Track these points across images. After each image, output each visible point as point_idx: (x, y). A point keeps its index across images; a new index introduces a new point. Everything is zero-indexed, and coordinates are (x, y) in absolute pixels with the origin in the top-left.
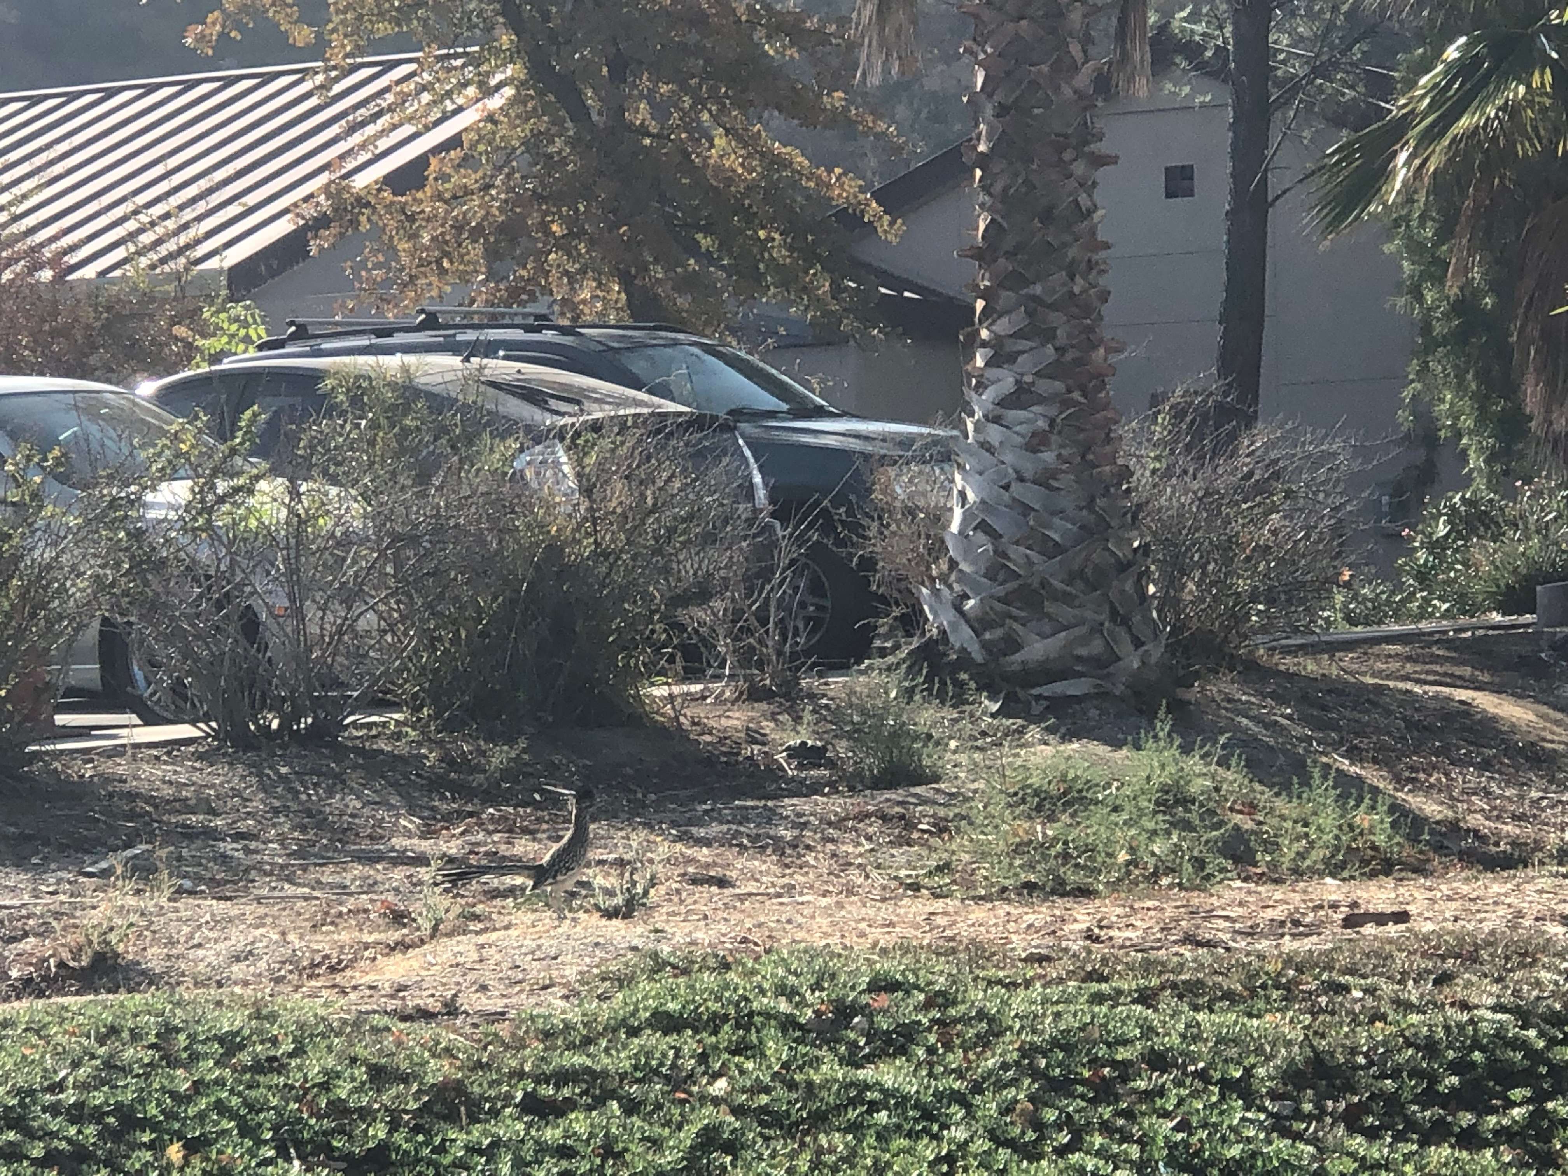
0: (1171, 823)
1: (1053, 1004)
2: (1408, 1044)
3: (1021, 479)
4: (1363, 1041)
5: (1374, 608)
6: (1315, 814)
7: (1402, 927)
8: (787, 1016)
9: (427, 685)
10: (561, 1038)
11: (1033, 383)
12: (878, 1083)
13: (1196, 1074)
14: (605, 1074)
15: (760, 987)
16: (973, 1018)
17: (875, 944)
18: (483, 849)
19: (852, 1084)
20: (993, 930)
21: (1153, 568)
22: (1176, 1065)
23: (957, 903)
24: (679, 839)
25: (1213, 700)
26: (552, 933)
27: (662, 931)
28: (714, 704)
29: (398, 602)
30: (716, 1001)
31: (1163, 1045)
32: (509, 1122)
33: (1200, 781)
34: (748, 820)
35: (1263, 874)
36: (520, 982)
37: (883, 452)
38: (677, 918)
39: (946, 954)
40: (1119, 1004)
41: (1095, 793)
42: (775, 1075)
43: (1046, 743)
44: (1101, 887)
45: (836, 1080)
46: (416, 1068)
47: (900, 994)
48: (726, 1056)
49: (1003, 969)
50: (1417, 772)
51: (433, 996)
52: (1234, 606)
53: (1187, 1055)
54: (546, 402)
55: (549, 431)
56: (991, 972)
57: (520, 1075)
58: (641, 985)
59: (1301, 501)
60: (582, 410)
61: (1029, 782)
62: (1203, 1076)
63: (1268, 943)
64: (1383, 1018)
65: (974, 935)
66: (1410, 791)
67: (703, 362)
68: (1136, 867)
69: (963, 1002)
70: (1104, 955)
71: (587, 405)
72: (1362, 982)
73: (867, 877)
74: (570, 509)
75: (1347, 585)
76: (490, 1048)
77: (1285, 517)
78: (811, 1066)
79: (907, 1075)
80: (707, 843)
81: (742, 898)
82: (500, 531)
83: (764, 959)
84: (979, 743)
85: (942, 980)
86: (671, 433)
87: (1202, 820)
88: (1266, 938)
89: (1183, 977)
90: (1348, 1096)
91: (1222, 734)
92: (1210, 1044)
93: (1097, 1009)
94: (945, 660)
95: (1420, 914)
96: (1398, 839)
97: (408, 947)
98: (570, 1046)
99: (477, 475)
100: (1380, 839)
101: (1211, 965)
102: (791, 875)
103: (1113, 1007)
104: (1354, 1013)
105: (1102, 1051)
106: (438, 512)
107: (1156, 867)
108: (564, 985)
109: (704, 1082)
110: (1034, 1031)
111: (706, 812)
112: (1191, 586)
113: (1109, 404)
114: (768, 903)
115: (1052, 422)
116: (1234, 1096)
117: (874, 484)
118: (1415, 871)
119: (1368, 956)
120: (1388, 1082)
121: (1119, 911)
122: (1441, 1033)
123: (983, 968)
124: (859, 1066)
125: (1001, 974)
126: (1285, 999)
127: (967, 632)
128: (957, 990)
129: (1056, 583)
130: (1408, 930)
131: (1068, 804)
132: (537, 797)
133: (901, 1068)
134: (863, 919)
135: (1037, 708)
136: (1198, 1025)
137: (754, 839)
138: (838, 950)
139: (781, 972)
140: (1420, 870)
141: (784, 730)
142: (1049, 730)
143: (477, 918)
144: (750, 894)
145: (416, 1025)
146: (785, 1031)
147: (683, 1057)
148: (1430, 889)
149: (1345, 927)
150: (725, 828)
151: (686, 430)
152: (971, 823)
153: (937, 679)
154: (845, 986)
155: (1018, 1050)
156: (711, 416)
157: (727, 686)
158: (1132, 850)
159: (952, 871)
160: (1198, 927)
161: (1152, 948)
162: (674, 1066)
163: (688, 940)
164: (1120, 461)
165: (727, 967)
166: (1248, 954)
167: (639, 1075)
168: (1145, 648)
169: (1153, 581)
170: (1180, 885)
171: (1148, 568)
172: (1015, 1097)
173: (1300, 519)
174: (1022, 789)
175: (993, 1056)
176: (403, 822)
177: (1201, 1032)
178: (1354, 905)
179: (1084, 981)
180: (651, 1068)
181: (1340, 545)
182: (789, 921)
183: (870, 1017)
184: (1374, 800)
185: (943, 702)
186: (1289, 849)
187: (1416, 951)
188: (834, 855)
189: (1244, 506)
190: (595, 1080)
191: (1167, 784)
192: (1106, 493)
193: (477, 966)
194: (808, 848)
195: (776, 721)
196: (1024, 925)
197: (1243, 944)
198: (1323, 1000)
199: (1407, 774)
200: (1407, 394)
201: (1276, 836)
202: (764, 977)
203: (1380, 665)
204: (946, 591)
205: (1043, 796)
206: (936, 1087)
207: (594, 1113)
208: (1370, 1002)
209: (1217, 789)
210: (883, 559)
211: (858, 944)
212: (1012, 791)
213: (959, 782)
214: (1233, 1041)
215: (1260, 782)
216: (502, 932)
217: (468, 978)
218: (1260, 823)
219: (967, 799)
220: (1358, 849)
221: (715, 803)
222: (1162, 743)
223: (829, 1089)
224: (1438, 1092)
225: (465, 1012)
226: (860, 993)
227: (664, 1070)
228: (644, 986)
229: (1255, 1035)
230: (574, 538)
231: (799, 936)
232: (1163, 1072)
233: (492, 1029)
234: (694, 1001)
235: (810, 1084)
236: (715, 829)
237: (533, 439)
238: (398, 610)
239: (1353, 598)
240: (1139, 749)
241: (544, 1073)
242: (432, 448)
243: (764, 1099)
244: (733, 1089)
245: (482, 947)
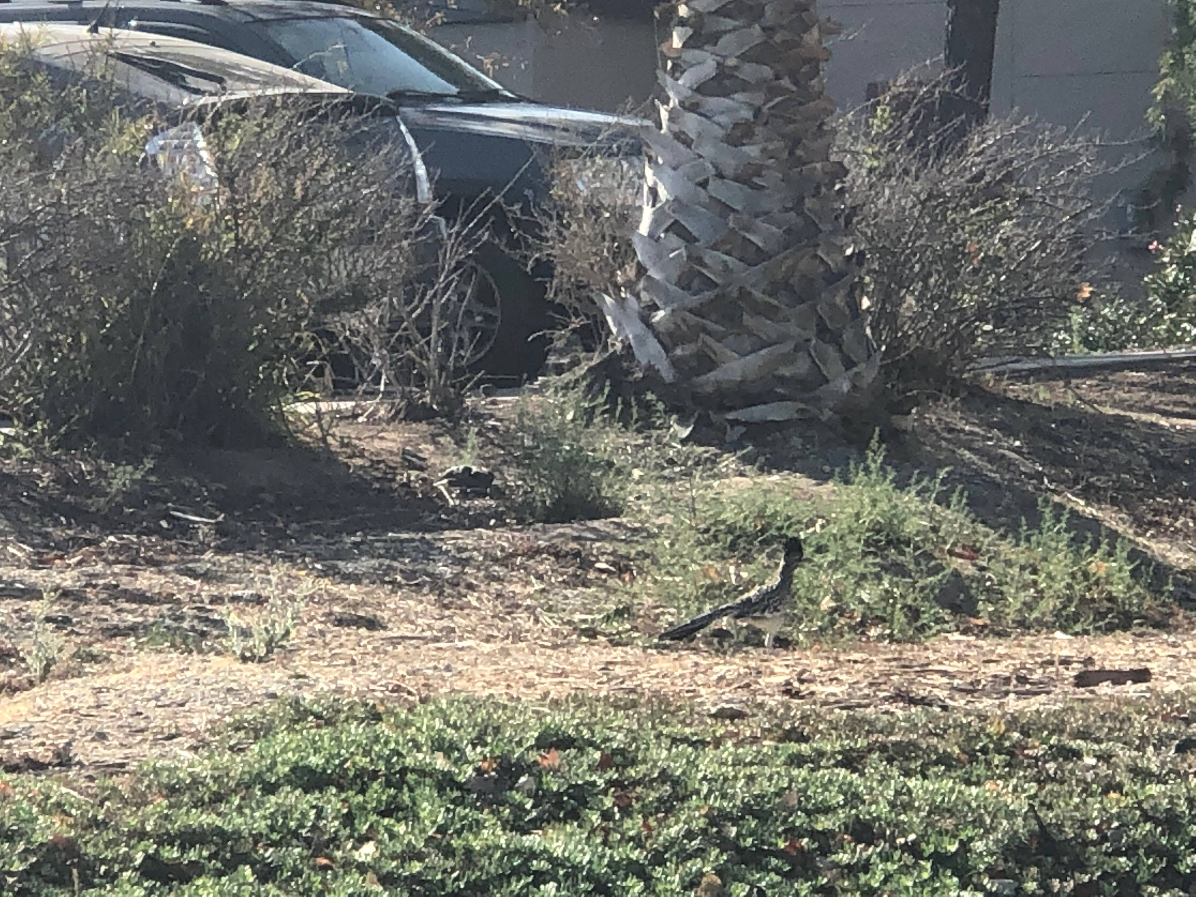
0: (883, 567)
1: (746, 765)
2: (1146, 817)
3: (720, 176)
4: (1095, 814)
5: (1116, 331)
6: (1045, 559)
7: (1143, 686)
8: (444, 774)
9: (42, 396)
10: (188, 794)
11: (736, 68)
12: (545, 851)
13: (905, 847)
14: (237, 835)
15: (413, 740)
16: (654, 780)
17: (546, 695)
18: (101, 582)
19: (517, 852)
20: (679, 682)
21: (867, 279)
22: (883, 836)
23: (639, 652)
24: (323, 574)
25: (932, 430)
26: (179, 677)
27: (304, 677)
28: (367, 423)
29: (11, 302)
30: (364, 756)
31: (870, 814)
32: (127, 887)
33: (915, 519)
34: (402, 554)
35: (985, 626)
36: (142, 731)
37: (565, 142)
38: (321, 663)
39: (626, 708)
40: (819, 767)
41: (798, 531)
42: (429, 840)
43: (742, 474)
44: (801, 637)
45: (498, 847)
46: (23, 825)
47: (573, 752)
48: (374, 818)
49: (690, 725)
50: (1162, 514)
51: (43, 744)
52: (959, 323)
53: (896, 825)
54: (183, 79)
55: (186, 112)
56: (677, 729)
57: (142, 835)
58: (280, 736)
59: (1038, 207)
60: (224, 89)
61: (723, 517)
62: (913, 849)
63: (990, 701)
64: (1119, 787)
65: (657, 687)
66: (1153, 536)
67: (362, 37)
68: (841, 615)
69: (644, 761)
70: (803, 712)
71: (229, 83)
72: (1096, 747)
73: (537, 621)
74: (208, 200)
75: (1087, 303)
76: (107, 803)
77: (1018, 225)
78: (470, 829)
79: (579, 842)
80: (354, 579)
81: (394, 642)
82: (129, 223)
83: (419, 709)
84: (666, 472)
85: (620, 736)
86: (325, 116)
87: (918, 564)
88: (988, 696)
89: (893, 738)
90: (1077, 875)
91: (941, 467)
92: (923, 814)
93: (795, 772)
94: (631, 378)
95: (1163, 673)
96: (1138, 589)
97: (15, 690)
98: (198, 804)
99: (104, 160)
100: (1118, 590)
101: (925, 725)
102: (450, 617)
103: (812, 770)
104: (1085, 781)
105: (800, 820)
106: (59, 199)
107: (864, 616)
108: (193, 735)
109: (349, 846)
110: (724, 796)
111: (356, 545)
112: (910, 300)
113: (821, 93)
114: (424, 648)
115: (758, 112)
116: (949, 873)
117: (553, 177)
118: (1157, 625)
119: (1103, 718)
120: (1123, 859)
121: (823, 663)
122: (1183, 807)
123: (667, 724)
124: (525, 832)
125: (688, 731)
126: (1008, 765)
127: (654, 346)
128: (638, 748)
129: (757, 294)
130: (1149, 690)
131: (766, 543)
132: (164, 524)
133: (572, 834)
134: (532, 668)
135: (733, 434)
136: (910, 792)
137: (409, 575)
138: (504, 701)
139: (438, 724)
140: (1161, 625)
141: (444, 454)
142: (746, 460)
143: (93, 658)
144: (404, 638)
145: (23, 776)
146: (441, 790)
147: (326, 818)
148: (1174, 645)
149: (1077, 685)
150: (375, 562)
151: (343, 112)
152: (655, 562)
153: (620, 400)
154: (510, 741)
155: (706, 816)
156: (371, 98)
157: (382, 403)
158: (838, 596)
159: (633, 616)
160: (911, 682)
161: (859, 706)
162: (314, 828)
163: (333, 687)
164: (833, 158)
165: (377, 717)
166: (967, 714)
167: (275, 836)
168: (855, 369)
169: (867, 294)
170: (891, 636)
171: (862, 279)
172: (700, 869)
173: (1034, 230)
174: (715, 524)
175: (677, 823)
176: (11, 549)
177: (912, 800)
178: (1089, 661)
179: (781, 740)
180: (289, 829)
181: (1080, 257)
182: (448, 668)
183: (538, 777)
184: (1112, 546)
185: (625, 426)
186: (1015, 598)
187: (1157, 713)
188: (499, 596)
189: (973, 211)
190: (225, 843)
191: (879, 522)
192: (816, 194)
193: (94, 712)
194: (470, 587)
195: (435, 443)
196: (715, 677)
197: (962, 702)
198: (1051, 766)
199: (1149, 517)
200: (1159, 91)
201: (1000, 584)
202: (419, 729)
203: (1121, 395)
204: (632, 301)
205: (738, 533)
206: (611, 856)
207: (224, 879)
208: (1104, 769)
209: (935, 530)
210: (562, 263)
211: (527, 695)
212: (703, 526)
213: (643, 517)
214: (949, 810)
215: (983, 522)
216: (123, 675)
217: (83, 724)
218: (982, 569)
219: (651, 536)
220: (1093, 600)
221: (365, 535)
222: (874, 476)
223: (490, 858)
224: (1179, 872)
225: (79, 763)
226: (527, 749)
227: (303, 832)
228: (283, 736)
229: (974, 804)
230: (212, 232)
231: (460, 684)
232: (868, 845)
233: (109, 782)
234: (339, 755)
235: (469, 851)
236: (365, 564)
237: (168, 120)
238: (12, 311)
239: (1093, 320)
240: (847, 482)
241: (168, 833)
242: (53, 127)
243: (417, 867)
244: (382, 854)
245: (100, 690)
